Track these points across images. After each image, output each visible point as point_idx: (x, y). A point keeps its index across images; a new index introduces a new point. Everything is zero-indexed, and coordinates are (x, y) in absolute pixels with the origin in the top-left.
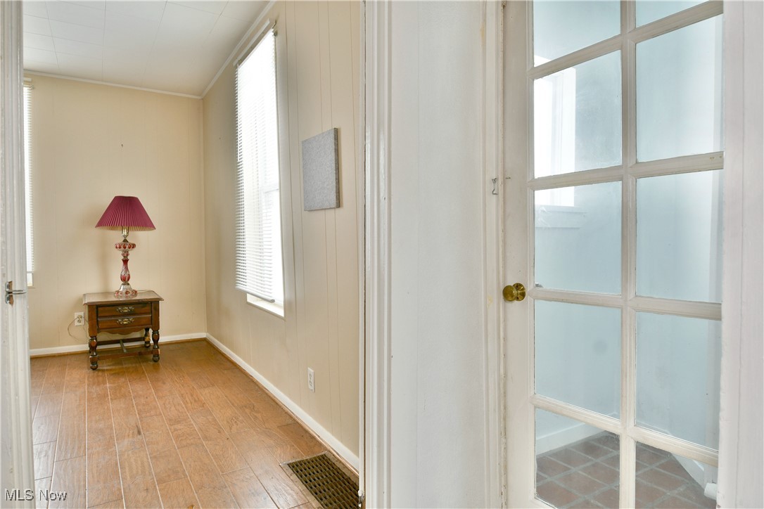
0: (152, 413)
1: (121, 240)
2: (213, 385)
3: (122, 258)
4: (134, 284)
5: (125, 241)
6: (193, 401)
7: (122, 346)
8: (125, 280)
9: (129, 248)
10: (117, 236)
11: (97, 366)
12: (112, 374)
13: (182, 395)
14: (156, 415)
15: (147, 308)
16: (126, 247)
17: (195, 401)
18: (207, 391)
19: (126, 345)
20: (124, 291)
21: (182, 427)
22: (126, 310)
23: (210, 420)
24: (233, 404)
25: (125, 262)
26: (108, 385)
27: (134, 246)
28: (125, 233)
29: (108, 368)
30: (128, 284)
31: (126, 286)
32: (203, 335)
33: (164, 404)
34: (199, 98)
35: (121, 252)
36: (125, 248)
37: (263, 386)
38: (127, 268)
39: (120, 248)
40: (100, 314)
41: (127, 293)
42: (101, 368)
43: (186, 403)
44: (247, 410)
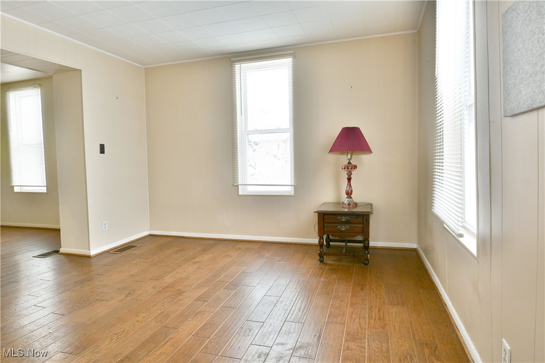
0: (339, 319)
1: (346, 163)
2: (403, 304)
3: (347, 176)
4: (356, 197)
5: (349, 163)
6: (377, 318)
7: (346, 244)
8: (349, 194)
9: (351, 169)
10: (344, 159)
11: (323, 260)
12: (330, 269)
13: (371, 307)
14: (341, 324)
15: (360, 219)
16: (350, 168)
17: (380, 318)
18: (394, 310)
19: (349, 244)
20: (347, 203)
21: (354, 347)
22: (344, 219)
23: (384, 349)
24: (414, 336)
25: (349, 179)
26: (322, 279)
27: (355, 167)
28: (349, 157)
29: (331, 262)
30: (351, 198)
31: (349, 199)
32: (415, 246)
33: (352, 313)
34: (416, 31)
35: (346, 172)
36: (348, 168)
37: (455, 323)
38: (350, 186)
39: (345, 168)
40: (326, 220)
41: (349, 204)
42: (326, 262)
43: (370, 317)
44: (427, 351)
